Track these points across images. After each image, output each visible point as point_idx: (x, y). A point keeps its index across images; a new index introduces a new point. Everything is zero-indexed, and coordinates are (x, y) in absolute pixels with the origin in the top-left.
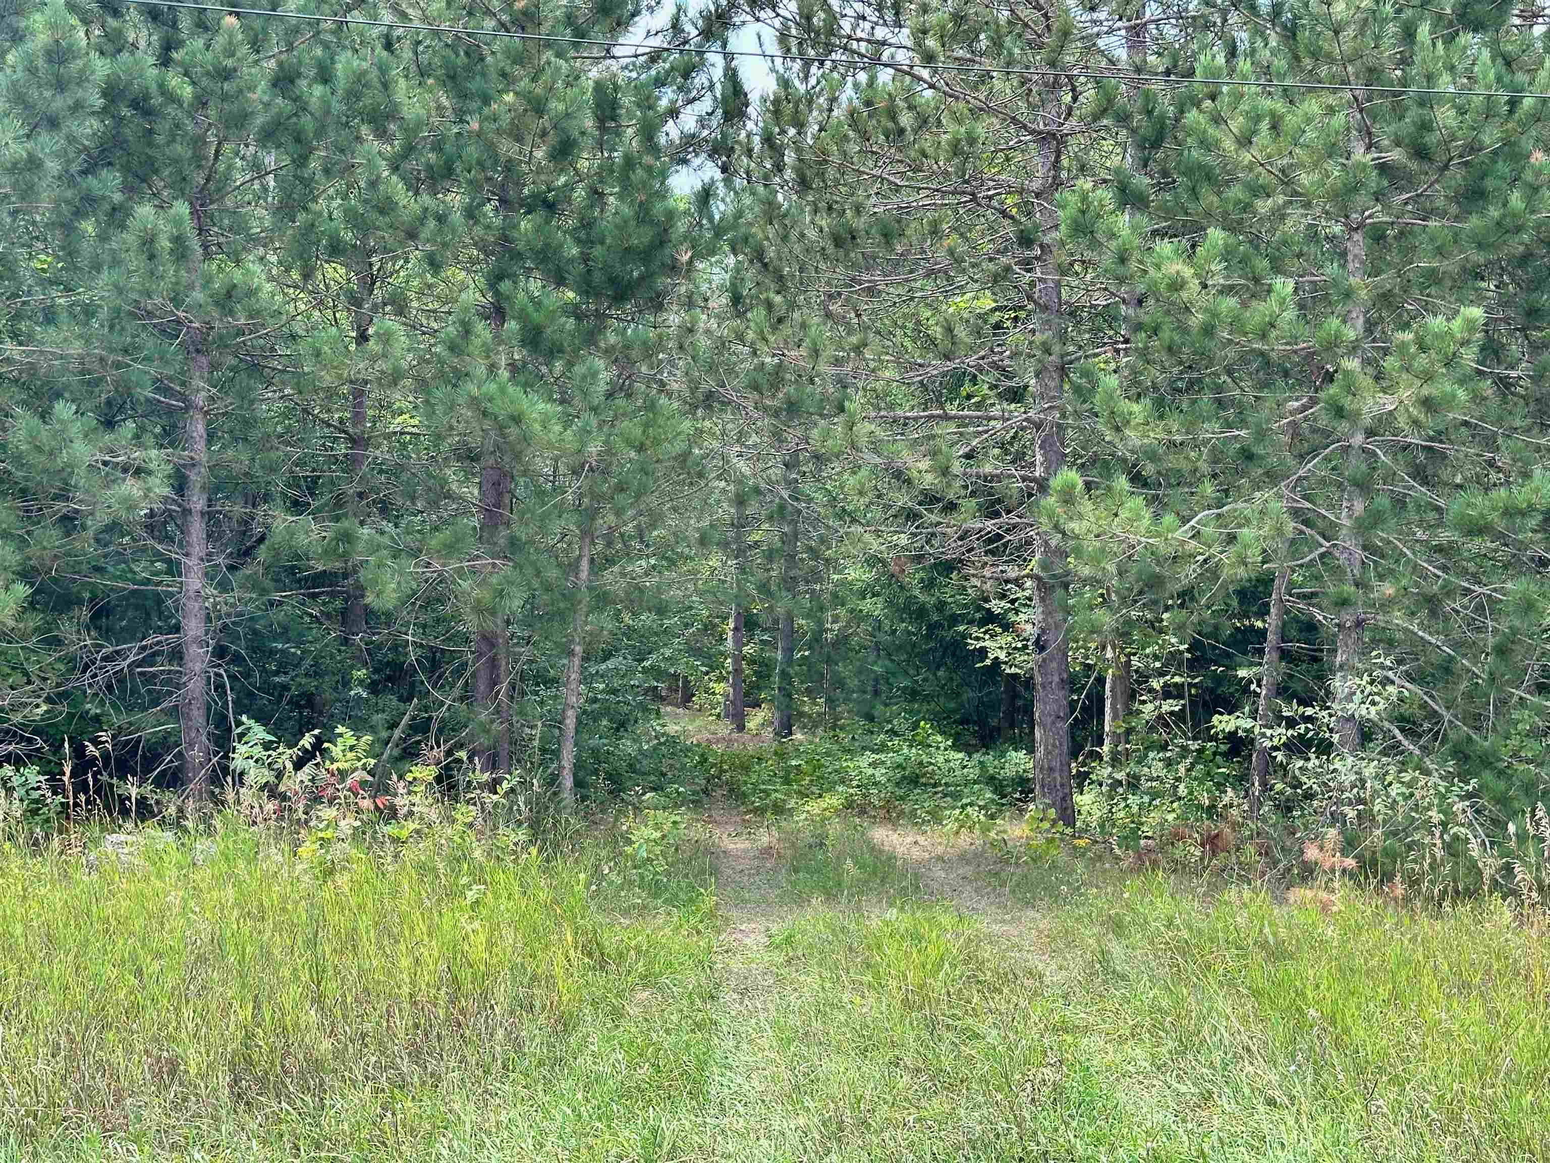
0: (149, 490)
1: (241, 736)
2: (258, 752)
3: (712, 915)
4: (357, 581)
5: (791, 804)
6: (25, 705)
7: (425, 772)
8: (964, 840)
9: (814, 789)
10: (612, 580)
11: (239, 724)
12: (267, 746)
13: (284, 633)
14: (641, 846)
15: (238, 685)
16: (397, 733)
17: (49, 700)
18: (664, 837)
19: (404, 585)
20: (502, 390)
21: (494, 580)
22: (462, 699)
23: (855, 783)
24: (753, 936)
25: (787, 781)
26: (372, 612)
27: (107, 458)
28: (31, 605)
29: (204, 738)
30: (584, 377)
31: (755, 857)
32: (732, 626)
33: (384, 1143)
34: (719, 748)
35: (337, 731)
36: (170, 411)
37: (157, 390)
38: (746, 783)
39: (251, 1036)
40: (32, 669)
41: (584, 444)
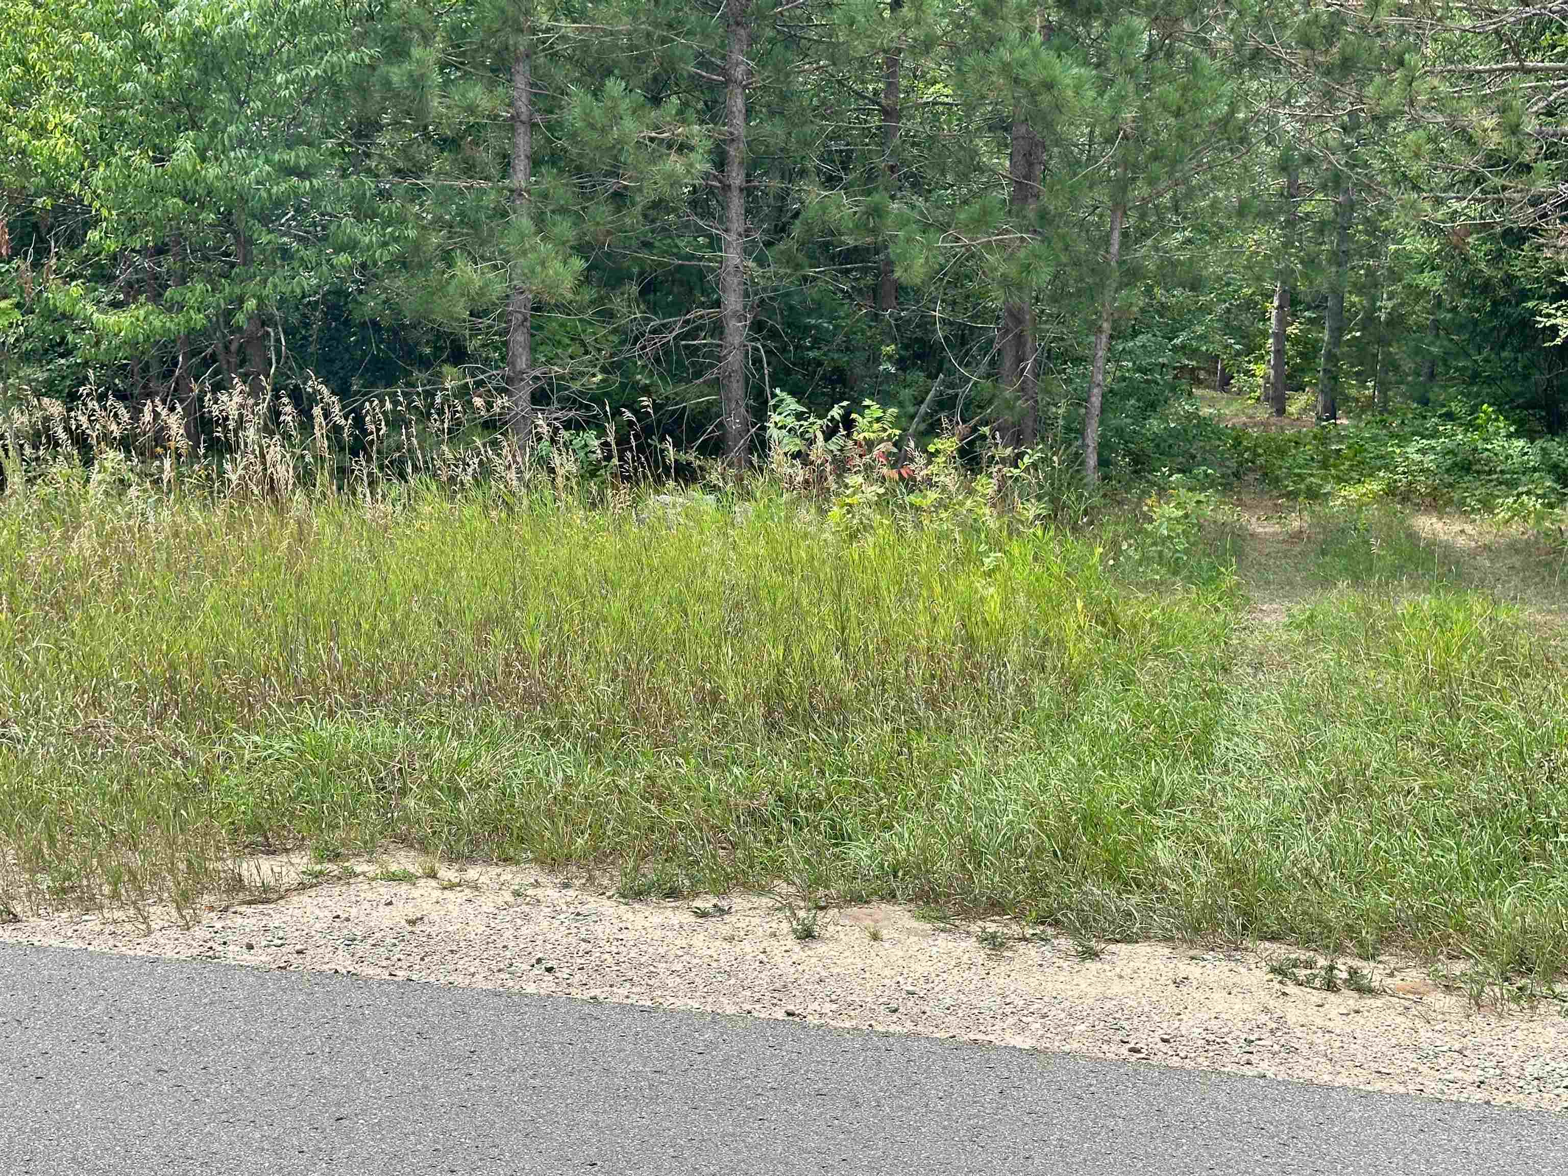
0: (691, 165)
1: (776, 407)
2: (791, 421)
3: (1231, 593)
4: (888, 256)
5: (1328, 488)
6: (583, 374)
7: (947, 444)
8: (1515, 529)
9: (1354, 474)
10: (1144, 252)
11: (774, 395)
12: (799, 416)
13: (817, 309)
14: (1161, 524)
15: (773, 359)
16: (924, 408)
17: (604, 370)
18: (1186, 516)
19: (932, 260)
20: (1036, 54)
21: (1022, 254)
22: (988, 376)
23: (1400, 469)
24: (1273, 616)
25: (1325, 465)
26: (901, 288)
27: (653, 134)
28: (586, 279)
29: (743, 410)
30: (1120, 39)
31: (1284, 541)
32: (1276, 304)
33: (900, 775)
34: (1254, 432)
35: (865, 403)
36: (712, 86)
37: (700, 65)
38: (1280, 467)
39: (781, 673)
40: (589, 340)
41: (1117, 111)
